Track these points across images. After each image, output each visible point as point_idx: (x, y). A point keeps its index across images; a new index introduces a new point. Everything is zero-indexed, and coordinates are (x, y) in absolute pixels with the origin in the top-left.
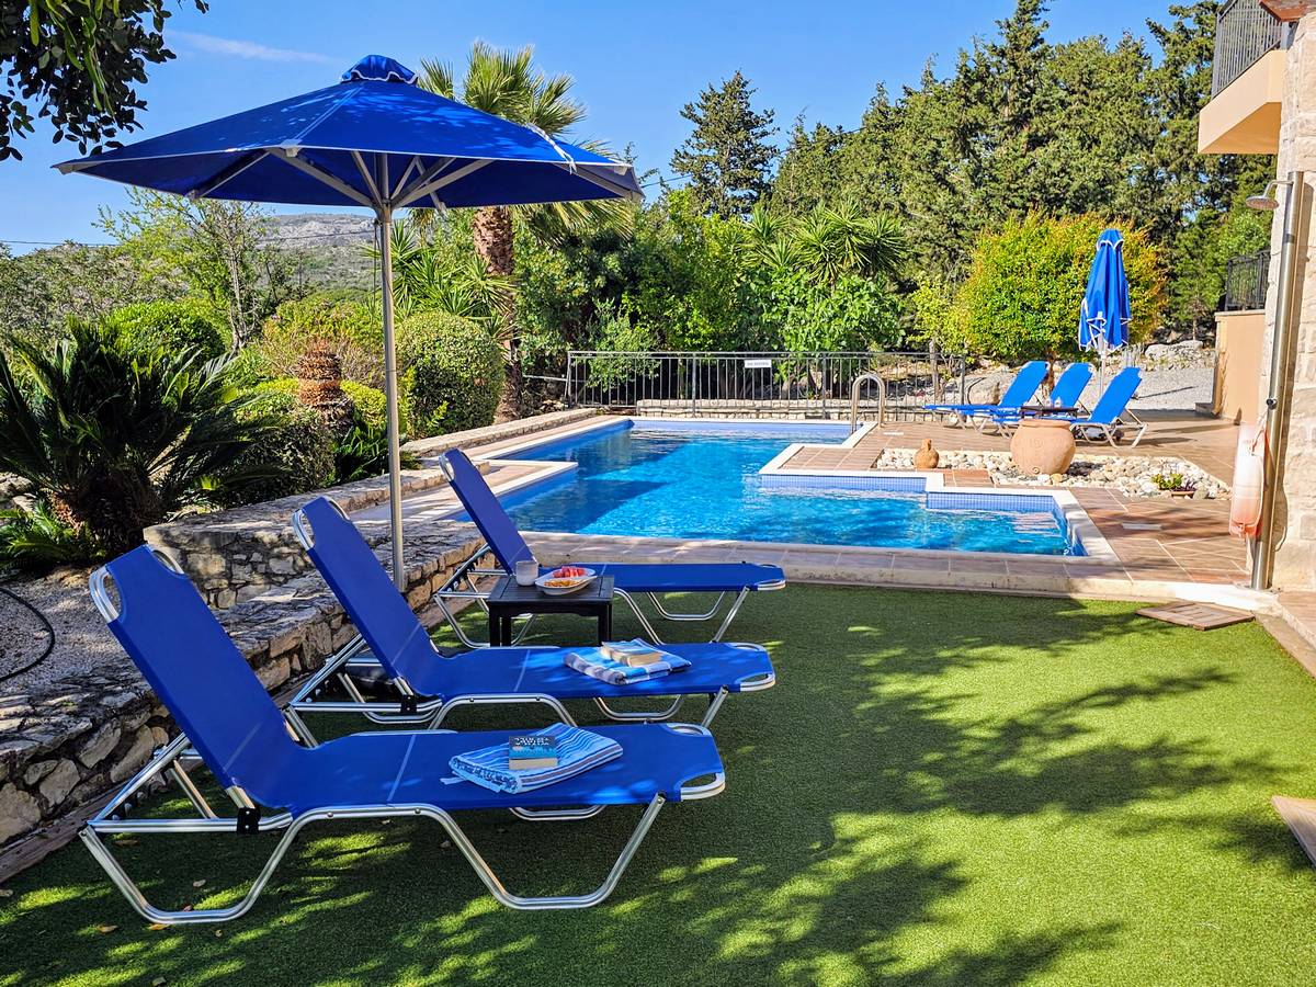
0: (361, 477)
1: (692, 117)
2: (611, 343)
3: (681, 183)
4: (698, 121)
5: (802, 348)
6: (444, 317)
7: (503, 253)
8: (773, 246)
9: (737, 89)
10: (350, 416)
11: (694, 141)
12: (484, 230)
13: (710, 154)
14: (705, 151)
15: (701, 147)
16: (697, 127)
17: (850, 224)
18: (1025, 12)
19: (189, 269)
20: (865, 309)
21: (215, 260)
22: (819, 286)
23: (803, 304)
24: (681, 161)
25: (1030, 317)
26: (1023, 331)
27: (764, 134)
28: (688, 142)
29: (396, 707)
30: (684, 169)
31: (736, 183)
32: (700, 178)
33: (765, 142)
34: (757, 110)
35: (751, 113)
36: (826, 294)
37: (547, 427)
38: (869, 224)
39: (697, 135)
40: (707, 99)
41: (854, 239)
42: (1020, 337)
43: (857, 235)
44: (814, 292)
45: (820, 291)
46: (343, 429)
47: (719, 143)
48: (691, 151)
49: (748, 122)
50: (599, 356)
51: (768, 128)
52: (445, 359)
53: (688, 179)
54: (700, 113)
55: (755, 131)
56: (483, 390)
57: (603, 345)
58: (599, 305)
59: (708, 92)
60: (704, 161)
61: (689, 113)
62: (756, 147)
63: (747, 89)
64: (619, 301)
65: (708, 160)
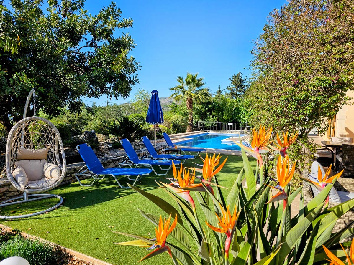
0: (160, 139)
1: (231, 80)
2: (209, 120)
3: (229, 92)
5: (244, 122)
6: (179, 116)
7: (191, 105)
8: (240, 104)
9: (239, 75)
10: (159, 130)
11: (231, 84)
12: (188, 102)
14: (233, 86)
16: (232, 82)
19: (142, 108)
21: (146, 107)
23: (245, 114)
24: (228, 88)
27: (245, 82)
28: (230, 84)
29: (151, 159)
30: (229, 89)
31: (239, 91)
32: (232, 91)
33: (245, 84)
34: (243, 78)
35: (242, 79)
37: (193, 133)
40: (234, 77)
46: (158, 132)
47: (235, 84)
48: (230, 86)
49: (242, 80)
50: (206, 122)
51: (245, 81)
52: (178, 122)
53: (230, 91)
54: (232, 79)
55: (243, 82)
56: (184, 127)
57: (207, 120)
58: (207, 114)
59: (234, 75)
60: (233, 88)
61: (230, 79)
62: (243, 85)
63: (241, 74)
64: (211, 113)
65: (234, 87)
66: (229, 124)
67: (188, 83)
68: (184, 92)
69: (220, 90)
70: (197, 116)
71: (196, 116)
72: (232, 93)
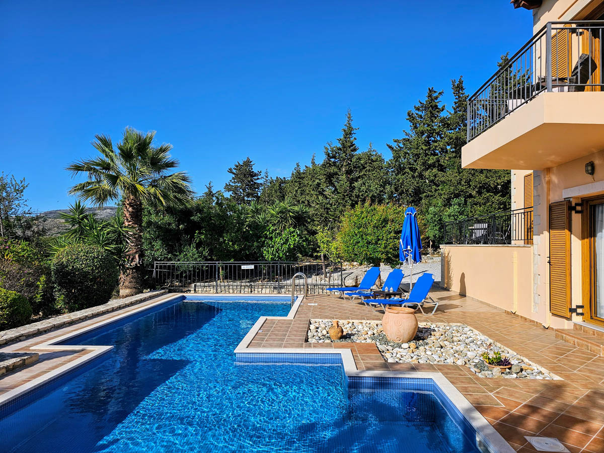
3: (228, 195)
4: (234, 174)
7: (137, 217)
8: (260, 216)
9: (248, 163)
11: (233, 181)
13: (239, 185)
14: (237, 184)
15: (235, 182)
16: (234, 176)
17: (289, 208)
18: (347, 135)
20: (296, 240)
22: (277, 232)
23: (271, 239)
25: (371, 247)
26: (368, 253)
27: (258, 179)
28: (231, 181)
31: (248, 195)
32: (235, 193)
33: (258, 181)
34: (255, 171)
35: (253, 172)
36: (280, 234)
38: (296, 208)
39: (233, 178)
40: (237, 167)
41: (291, 214)
42: (367, 256)
43: (291, 212)
44: (275, 234)
45: (278, 233)
47: (242, 181)
48: (231, 184)
49: (253, 175)
51: (259, 177)
53: (231, 193)
54: (234, 171)
55: (255, 178)
57: (182, 256)
58: (183, 238)
59: (237, 164)
60: (236, 187)
61: (230, 171)
62: (255, 183)
63: (252, 163)
64: (192, 237)
65: (238, 187)
66: (244, 267)
67: (127, 155)
68: (114, 180)
69: (211, 192)
70: (158, 244)
71: (154, 245)
72: (235, 197)
